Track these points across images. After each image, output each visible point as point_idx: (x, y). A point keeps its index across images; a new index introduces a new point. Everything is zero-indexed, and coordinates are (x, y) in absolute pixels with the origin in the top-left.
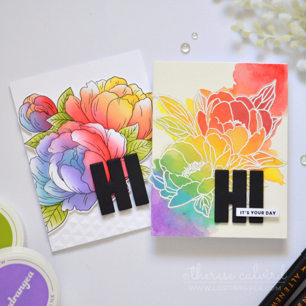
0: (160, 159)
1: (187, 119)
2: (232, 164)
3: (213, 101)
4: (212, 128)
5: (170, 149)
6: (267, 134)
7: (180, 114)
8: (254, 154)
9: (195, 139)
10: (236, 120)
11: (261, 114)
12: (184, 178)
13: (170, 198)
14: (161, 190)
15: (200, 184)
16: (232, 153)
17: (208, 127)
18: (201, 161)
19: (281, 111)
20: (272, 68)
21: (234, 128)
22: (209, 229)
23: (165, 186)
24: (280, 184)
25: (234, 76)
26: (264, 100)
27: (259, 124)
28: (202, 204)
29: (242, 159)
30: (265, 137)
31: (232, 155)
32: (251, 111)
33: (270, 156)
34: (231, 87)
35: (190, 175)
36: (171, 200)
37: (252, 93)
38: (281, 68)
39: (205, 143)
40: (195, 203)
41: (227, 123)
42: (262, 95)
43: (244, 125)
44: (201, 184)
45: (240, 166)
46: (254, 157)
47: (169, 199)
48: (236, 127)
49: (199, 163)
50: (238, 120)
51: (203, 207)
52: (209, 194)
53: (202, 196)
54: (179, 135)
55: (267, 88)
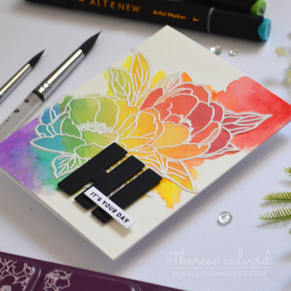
0: (74, 98)
1: (142, 85)
2: (140, 152)
3: (184, 89)
4: (155, 109)
5: (94, 98)
6: (207, 153)
7: (139, 78)
8: (172, 160)
9: (128, 106)
10: (188, 120)
11: (221, 132)
12: (77, 129)
13: (43, 136)
14: (42, 124)
15: (86, 144)
16: (151, 143)
17: (153, 106)
18: (111, 127)
19: (246, 145)
20: (280, 103)
21: (179, 124)
22: (44, 188)
23: (50, 124)
24: (167, 206)
25: (231, 84)
26: (239, 123)
27: (208, 139)
28: (66, 162)
29: (155, 155)
30: (202, 154)
31: (148, 145)
32: (213, 123)
33: (186, 173)
34: (218, 90)
35: (86, 131)
36: (41, 137)
37: (232, 109)
38: (289, 110)
39: (135, 116)
40: (60, 156)
41: (176, 116)
42: (242, 118)
43: (191, 129)
44: (87, 146)
45: (144, 159)
46: (169, 162)
47: (40, 136)
48: (182, 125)
49: (106, 127)
50: (191, 121)
51: (63, 165)
52: (83, 159)
53: (75, 156)
54: (117, 93)
55: (254, 116)
